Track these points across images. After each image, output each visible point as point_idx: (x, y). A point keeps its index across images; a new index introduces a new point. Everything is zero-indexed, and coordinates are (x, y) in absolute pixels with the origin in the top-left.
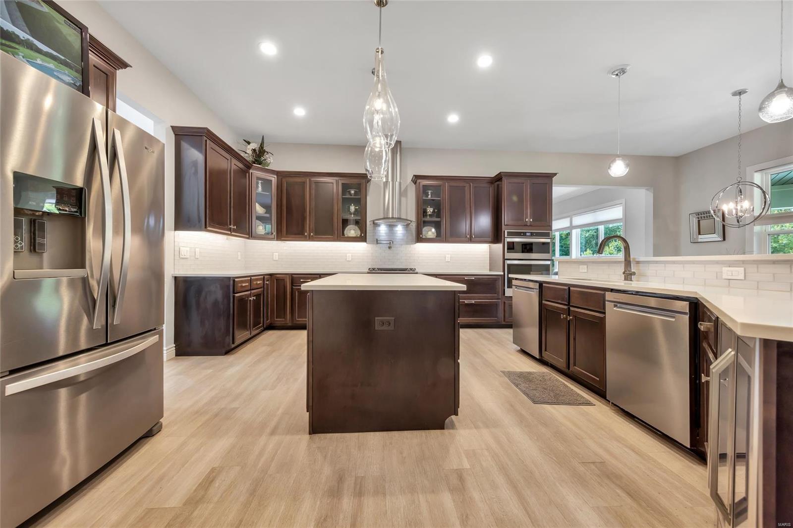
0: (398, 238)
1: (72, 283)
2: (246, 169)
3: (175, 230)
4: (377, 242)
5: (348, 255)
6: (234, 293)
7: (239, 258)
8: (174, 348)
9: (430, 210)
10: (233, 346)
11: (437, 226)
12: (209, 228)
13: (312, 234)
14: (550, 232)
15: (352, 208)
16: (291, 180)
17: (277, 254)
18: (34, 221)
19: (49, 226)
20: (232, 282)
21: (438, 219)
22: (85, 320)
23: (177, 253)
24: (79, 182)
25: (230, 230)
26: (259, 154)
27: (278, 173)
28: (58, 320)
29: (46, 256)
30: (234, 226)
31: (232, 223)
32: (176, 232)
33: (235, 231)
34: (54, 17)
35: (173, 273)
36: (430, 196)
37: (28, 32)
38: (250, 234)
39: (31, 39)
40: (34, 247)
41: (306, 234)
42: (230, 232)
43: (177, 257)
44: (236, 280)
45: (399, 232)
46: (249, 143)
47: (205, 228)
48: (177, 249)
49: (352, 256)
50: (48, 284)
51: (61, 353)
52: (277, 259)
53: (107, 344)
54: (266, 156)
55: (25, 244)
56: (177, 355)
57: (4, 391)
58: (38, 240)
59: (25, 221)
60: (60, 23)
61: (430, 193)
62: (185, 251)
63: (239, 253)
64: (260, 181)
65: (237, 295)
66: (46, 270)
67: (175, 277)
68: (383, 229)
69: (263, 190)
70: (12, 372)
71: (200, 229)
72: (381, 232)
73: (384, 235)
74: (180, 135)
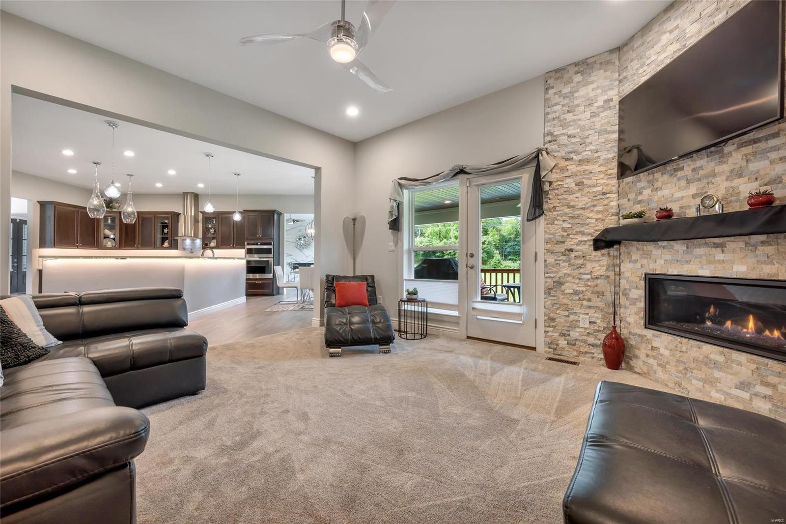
0: (197, 246)
3: (40, 248)
4: (184, 249)
9: (212, 231)
12: (57, 247)
13: (139, 246)
14: (272, 242)
15: (166, 231)
21: (216, 236)
25: (77, 246)
26: (109, 203)
30: (80, 244)
36: (214, 223)
38: (99, 247)
41: (136, 246)
45: (197, 243)
47: (54, 246)
68: (188, 242)
69: (112, 222)
73: (188, 245)
74: (43, 205)
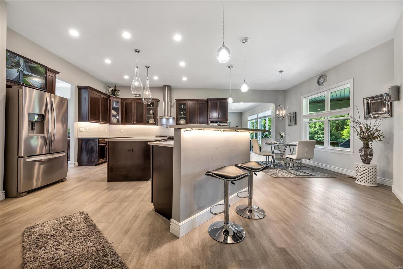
0: (170, 124)
1: (41, 137)
2: (108, 98)
3: (78, 122)
4: (162, 125)
5: (150, 130)
6: (98, 144)
7: (107, 132)
8: (77, 163)
9: (182, 113)
10: (97, 163)
11: (185, 118)
12: (90, 121)
13: (135, 122)
14: (227, 121)
15: (151, 112)
16: (127, 101)
17: (122, 130)
18: (32, 123)
19: (36, 124)
20: (98, 140)
21: (185, 116)
22: (45, 147)
23: (79, 130)
24: (43, 113)
25: (100, 121)
26: (114, 92)
27: (122, 99)
28: (37, 146)
29: (35, 131)
30: (101, 120)
31: (101, 119)
32: (79, 122)
33: (102, 121)
34: (37, 67)
35: (77, 137)
36: (183, 107)
37: (31, 72)
38: (110, 122)
39: (32, 74)
40: (32, 129)
41: (132, 122)
42: (100, 122)
43: (79, 131)
44: (99, 139)
45: (171, 121)
46: (110, 87)
47: (89, 121)
48: (79, 128)
49: (152, 131)
50: (35, 137)
51: (38, 154)
52: (122, 132)
53: (50, 154)
54: (117, 92)
55: (30, 128)
56: (79, 165)
57: (26, 160)
58: (33, 127)
59: (30, 123)
60: (39, 68)
61: (183, 106)
62: (82, 129)
63: (107, 130)
64: (115, 102)
65: (99, 145)
66: (35, 134)
67: (78, 138)
68: (164, 120)
69: (116, 105)
70: (28, 156)
71: (87, 121)
72: (164, 121)
73: (165, 122)
74: (80, 88)
